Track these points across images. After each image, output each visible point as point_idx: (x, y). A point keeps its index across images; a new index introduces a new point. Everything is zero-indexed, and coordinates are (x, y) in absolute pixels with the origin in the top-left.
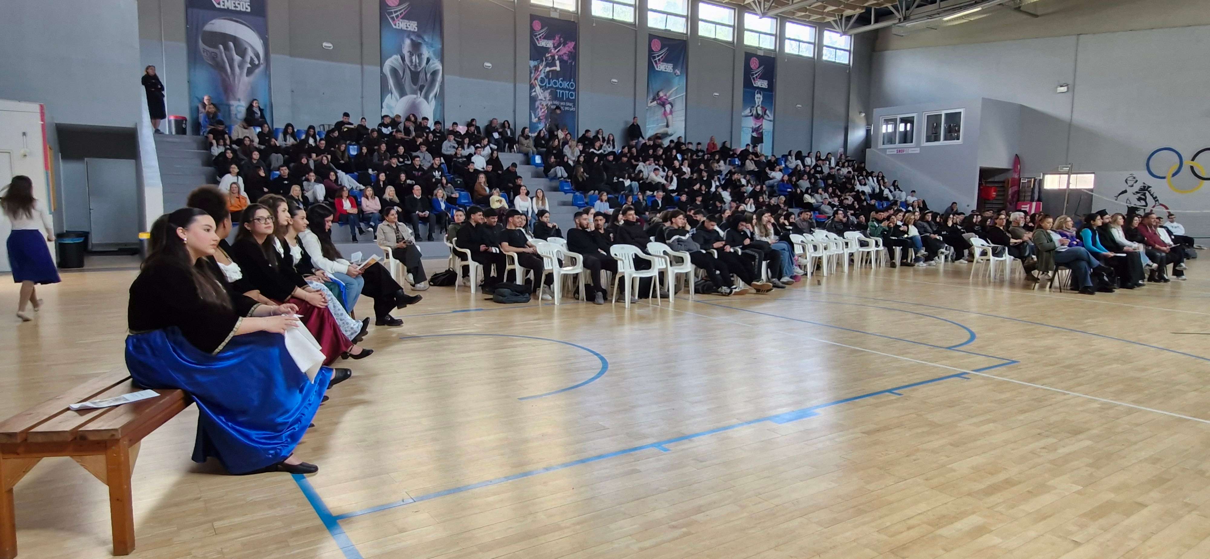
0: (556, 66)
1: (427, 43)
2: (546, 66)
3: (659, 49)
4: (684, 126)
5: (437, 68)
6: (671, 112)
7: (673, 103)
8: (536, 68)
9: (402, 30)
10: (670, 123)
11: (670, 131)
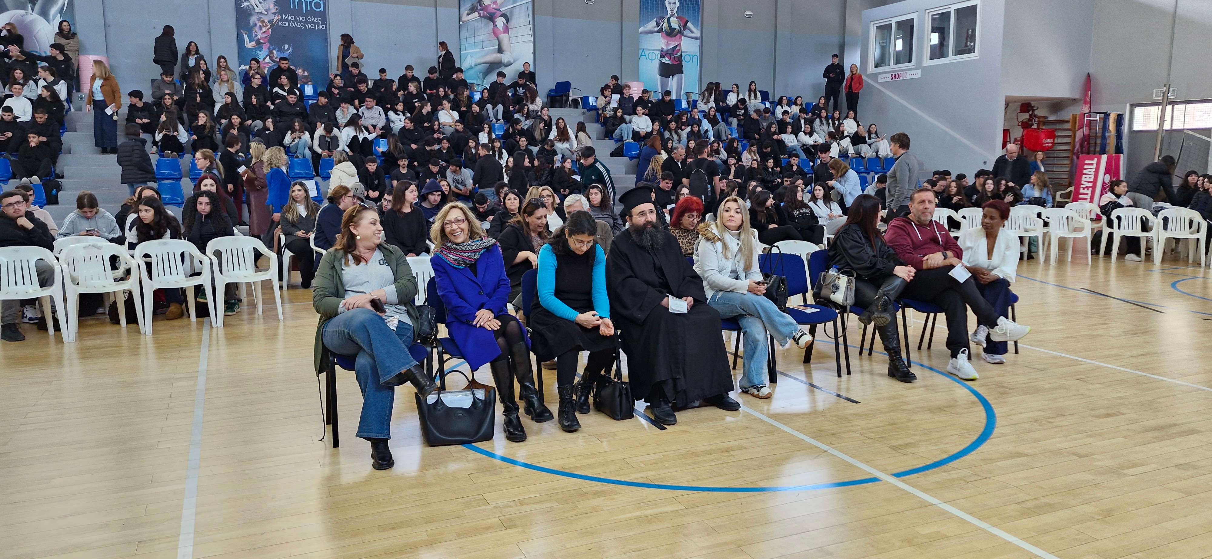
4: (532, 51)
6: (507, 30)
7: (508, 14)
10: (505, 46)
11: (505, 58)
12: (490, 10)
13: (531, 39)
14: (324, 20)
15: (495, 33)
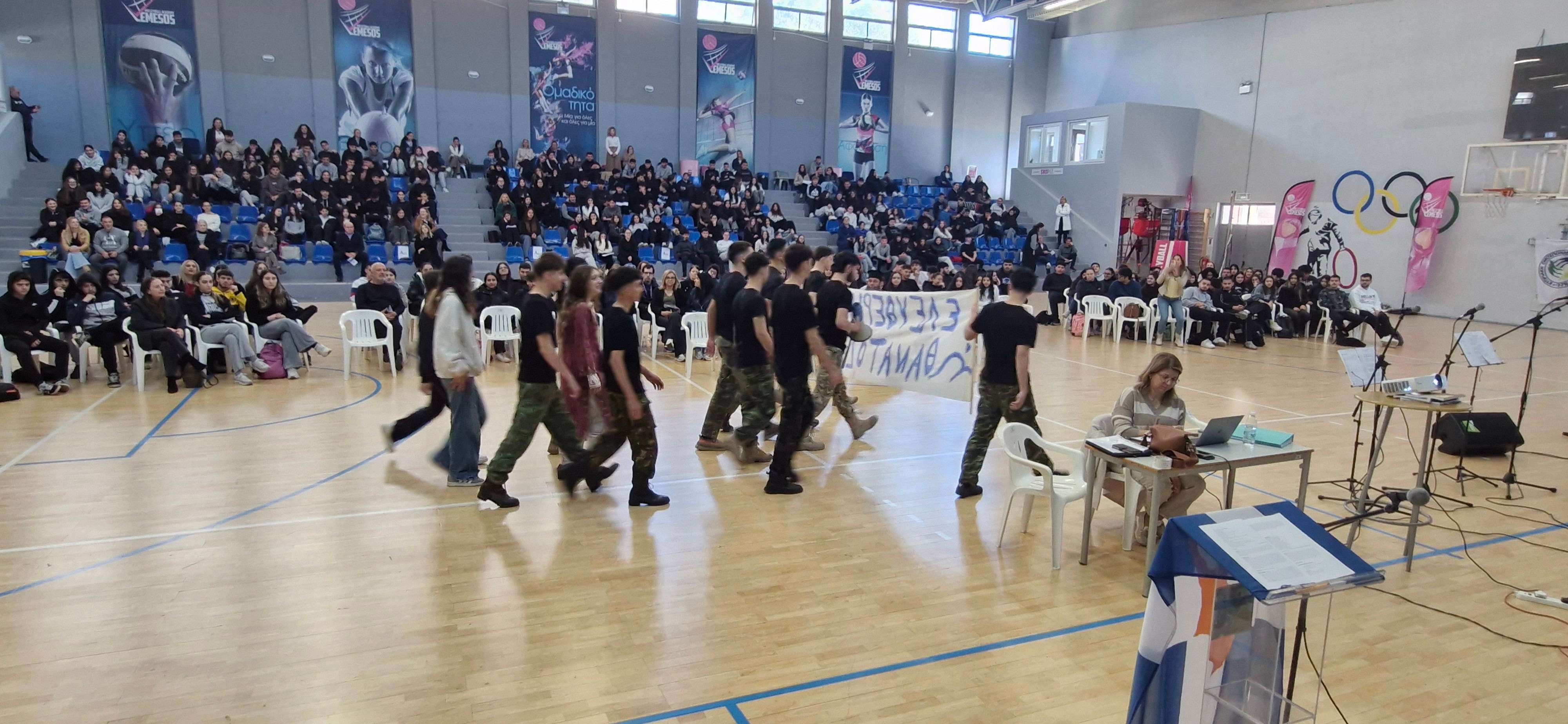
0: (566, 72)
1: (394, 52)
2: (553, 73)
3: (714, 46)
4: (752, 141)
5: (408, 80)
6: (733, 124)
7: (735, 113)
8: (541, 76)
9: (360, 38)
10: (731, 138)
11: (731, 147)
12: (721, 109)
13: (752, 132)
14: (594, 119)
15: (724, 127)
